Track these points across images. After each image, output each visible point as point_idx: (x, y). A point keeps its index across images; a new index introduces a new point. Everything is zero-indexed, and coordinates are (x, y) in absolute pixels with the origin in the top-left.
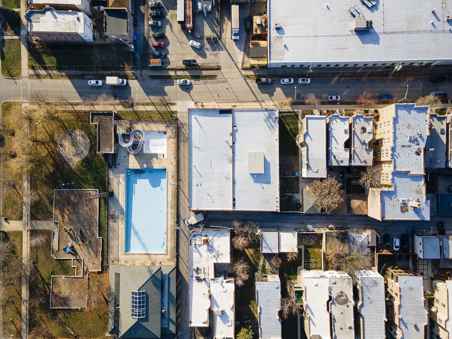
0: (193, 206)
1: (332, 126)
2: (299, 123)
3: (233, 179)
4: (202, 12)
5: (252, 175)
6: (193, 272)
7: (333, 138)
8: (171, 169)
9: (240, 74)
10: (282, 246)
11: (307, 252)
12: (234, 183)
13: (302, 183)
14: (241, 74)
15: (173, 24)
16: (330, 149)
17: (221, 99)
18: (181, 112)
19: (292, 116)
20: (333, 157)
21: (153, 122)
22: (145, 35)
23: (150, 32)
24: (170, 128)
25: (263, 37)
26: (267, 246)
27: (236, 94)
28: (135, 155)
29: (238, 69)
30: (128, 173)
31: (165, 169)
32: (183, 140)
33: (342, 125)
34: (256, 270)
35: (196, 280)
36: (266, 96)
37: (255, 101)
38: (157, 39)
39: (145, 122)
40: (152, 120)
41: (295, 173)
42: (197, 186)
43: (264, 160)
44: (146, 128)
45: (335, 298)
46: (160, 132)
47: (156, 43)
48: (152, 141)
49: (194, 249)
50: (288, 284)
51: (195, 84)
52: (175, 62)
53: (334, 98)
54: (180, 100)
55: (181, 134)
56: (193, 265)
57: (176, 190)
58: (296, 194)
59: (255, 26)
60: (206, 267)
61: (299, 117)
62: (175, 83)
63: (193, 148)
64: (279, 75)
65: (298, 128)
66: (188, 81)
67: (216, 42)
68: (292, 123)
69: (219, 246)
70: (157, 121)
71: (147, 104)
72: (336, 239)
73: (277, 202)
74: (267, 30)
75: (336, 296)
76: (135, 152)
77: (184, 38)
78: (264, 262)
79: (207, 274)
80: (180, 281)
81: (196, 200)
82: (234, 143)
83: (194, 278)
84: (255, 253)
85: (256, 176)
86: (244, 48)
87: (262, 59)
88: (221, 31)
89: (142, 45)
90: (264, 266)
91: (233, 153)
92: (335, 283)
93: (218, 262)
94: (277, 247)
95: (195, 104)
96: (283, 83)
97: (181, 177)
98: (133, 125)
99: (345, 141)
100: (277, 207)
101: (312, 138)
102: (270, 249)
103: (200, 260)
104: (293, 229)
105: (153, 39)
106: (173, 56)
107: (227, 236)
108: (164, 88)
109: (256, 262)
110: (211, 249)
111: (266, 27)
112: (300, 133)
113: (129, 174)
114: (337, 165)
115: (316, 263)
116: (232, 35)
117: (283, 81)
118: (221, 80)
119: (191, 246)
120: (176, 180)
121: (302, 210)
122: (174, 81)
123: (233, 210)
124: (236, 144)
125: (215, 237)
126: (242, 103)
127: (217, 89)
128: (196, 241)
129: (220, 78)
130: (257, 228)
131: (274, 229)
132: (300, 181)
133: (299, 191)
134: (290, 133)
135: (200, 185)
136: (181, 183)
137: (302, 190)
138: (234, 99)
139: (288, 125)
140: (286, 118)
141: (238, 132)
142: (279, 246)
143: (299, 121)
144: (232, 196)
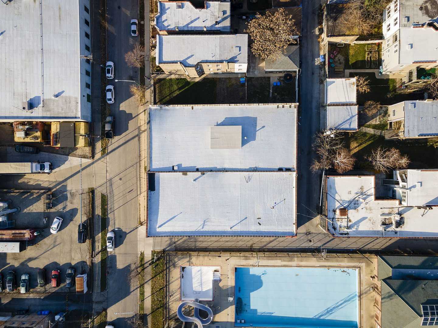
0: (291, 231)
1: (172, 27)
2: (170, 77)
3: (250, 171)
4: (9, 216)
5: (244, 143)
6: (388, 231)
7: (190, 26)
8: (236, 261)
9: (100, 161)
10: (348, 101)
11: (356, 65)
12: (255, 170)
13: (256, 73)
14: (99, 159)
15: (27, 257)
16: (205, 29)
17: (135, 188)
18: (154, 246)
19: (160, 87)
20: (217, 26)
21: (168, 286)
22: (42, 298)
23: (38, 290)
24: (176, 261)
25: (46, 128)
26: (348, 121)
27: (128, 167)
28: (216, 312)
29: (93, 163)
30: (241, 322)
31: (236, 268)
32: (194, 243)
33: (171, 13)
34: (382, 138)
35: (401, 227)
36: (131, 124)
37: (139, 140)
38: (47, 281)
39: (168, 298)
40: (164, 287)
41: (241, 83)
42: (260, 224)
43: (222, 125)
44: (177, 296)
45: (431, 19)
46: (183, 276)
47: (53, 283)
48: (196, 287)
49: (354, 229)
50: (402, 91)
51: (113, 225)
52: (82, 254)
53: (134, 28)
54: (137, 247)
55: (185, 245)
56: (378, 231)
57: (265, 253)
58: (271, 82)
59: (28, 140)
60: (381, 211)
61: (161, 78)
62: (113, 253)
63: (204, 229)
64: (102, 106)
65: (177, 79)
66: (109, 235)
67: (54, 195)
68: (169, 88)
69: (350, 193)
70: (166, 281)
71: (142, 294)
72: (337, 21)
73: (283, 107)
74: (35, 123)
75: (428, 17)
76: (211, 314)
77: (47, 241)
78: (369, 126)
79: (391, 210)
80: (399, 248)
81: (281, 226)
82: (197, 170)
83: (398, 229)
84: (356, 139)
85: (245, 138)
86: (63, 155)
87: (77, 130)
88: (38, 187)
89: (56, 303)
90: (375, 127)
91: (211, 171)
92: (408, 18)
93: (373, 194)
94: (348, 107)
95: (142, 225)
96: (113, 100)
97: (247, 246)
98: (172, 316)
99: (194, 8)
100: (290, 107)
101: (189, 55)
102: (351, 118)
103: (370, 220)
104: (321, 86)
105: (47, 287)
106: (73, 257)
107: (334, 180)
108: (119, 270)
109: (369, 138)
110: (354, 204)
111: (30, 123)
112: (185, 75)
113: (243, 321)
114: (229, 19)
115: (371, 52)
116: (43, 173)
117: (110, 100)
118: (108, 188)
119: (349, 233)
120: (252, 254)
121: (294, 73)
122: (109, 255)
123: (296, 171)
124: (198, 167)
125: (336, 198)
126: (141, 157)
127: (121, 194)
128: (342, 226)
129: (106, 189)
130: (321, 136)
131: (322, 112)
132: (252, 76)
133: (266, 77)
134: (183, 90)
135: (259, 219)
136: (256, 246)
137: (266, 73)
138: (136, 169)
139: (172, 93)
140: (163, 97)
141: (181, 164)
142: (347, 105)
143: (168, 78)
144: (275, 173)
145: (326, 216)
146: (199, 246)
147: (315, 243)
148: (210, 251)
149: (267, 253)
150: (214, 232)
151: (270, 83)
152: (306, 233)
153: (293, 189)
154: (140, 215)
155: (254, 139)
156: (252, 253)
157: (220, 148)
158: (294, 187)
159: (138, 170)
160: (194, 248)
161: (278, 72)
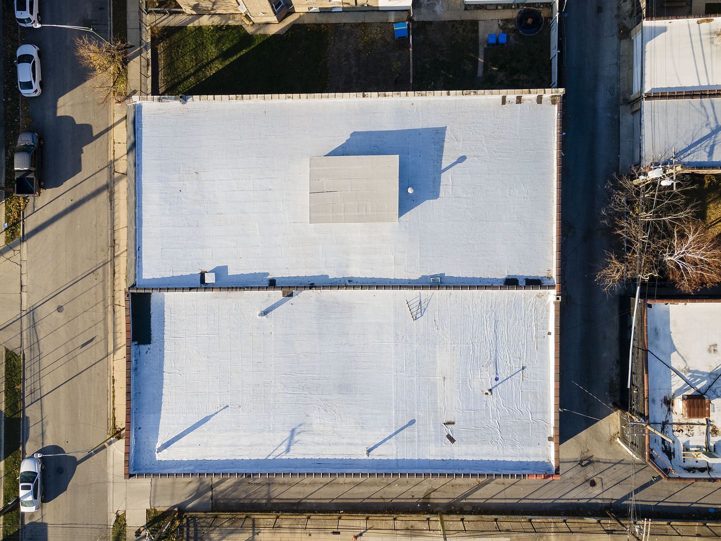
0: (541, 459)
2: (196, 23)
3: (424, 287)
5: (405, 204)
10: (704, 83)
12: (438, 283)
13: (438, 8)
17: (100, 334)
18: (154, 497)
19: (169, 50)
27: (80, 274)
32: (265, 488)
36: (90, 155)
37: (111, 199)
41: (397, 36)
42: (452, 440)
43: (343, 155)
51: (40, 439)
54: (105, 499)
55: (241, 494)
57: (467, 517)
58: (480, 33)
61: (172, 24)
63: (292, 455)
64: (6, 104)
65: (218, 28)
66: (27, 466)
68: (196, 53)
69: (713, 349)
73: (519, 100)
81: (514, 445)
82: (272, 284)
85: (410, 191)
91: (312, 286)
95: (117, 439)
96: (36, 86)
97: (413, 498)
100: (539, 100)
102: (715, 132)
104: (624, 44)
112: (237, 16)
117: (29, 85)
118: (24, 334)
119: (714, 467)
120: (428, 519)
121: (546, 9)
122: (27, 522)
123: (557, 285)
124: (275, 274)
125: (674, 365)
126: (116, 247)
127: (62, 352)
128: (693, 447)
129: (19, 336)
130: (628, 184)
131: (626, 119)
132: (428, 18)
133: (466, 21)
134: (235, 58)
135: (450, 426)
136: (440, 498)
137: (466, 9)
138: (103, 281)
139: (204, 66)
140: (178, 77)
141: (227, 266)
142: (702, 94)
143: (191, 25)
144: (494, 291)
145: (646, 418)
146: (281, 497)
147: (605, 488)
148: (310, 511)
149: (471, 517)
150: (319, 463)
151: (477, 37)
152: (581, 461)
153: (548, 339)
154: (114, 409)
155: (435, 195)
156: (428, 516)
157: (336, 220)
158: (549, 334)
159: (109, 284)
160: (264, 501)
161: (499, 7)
